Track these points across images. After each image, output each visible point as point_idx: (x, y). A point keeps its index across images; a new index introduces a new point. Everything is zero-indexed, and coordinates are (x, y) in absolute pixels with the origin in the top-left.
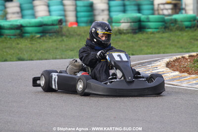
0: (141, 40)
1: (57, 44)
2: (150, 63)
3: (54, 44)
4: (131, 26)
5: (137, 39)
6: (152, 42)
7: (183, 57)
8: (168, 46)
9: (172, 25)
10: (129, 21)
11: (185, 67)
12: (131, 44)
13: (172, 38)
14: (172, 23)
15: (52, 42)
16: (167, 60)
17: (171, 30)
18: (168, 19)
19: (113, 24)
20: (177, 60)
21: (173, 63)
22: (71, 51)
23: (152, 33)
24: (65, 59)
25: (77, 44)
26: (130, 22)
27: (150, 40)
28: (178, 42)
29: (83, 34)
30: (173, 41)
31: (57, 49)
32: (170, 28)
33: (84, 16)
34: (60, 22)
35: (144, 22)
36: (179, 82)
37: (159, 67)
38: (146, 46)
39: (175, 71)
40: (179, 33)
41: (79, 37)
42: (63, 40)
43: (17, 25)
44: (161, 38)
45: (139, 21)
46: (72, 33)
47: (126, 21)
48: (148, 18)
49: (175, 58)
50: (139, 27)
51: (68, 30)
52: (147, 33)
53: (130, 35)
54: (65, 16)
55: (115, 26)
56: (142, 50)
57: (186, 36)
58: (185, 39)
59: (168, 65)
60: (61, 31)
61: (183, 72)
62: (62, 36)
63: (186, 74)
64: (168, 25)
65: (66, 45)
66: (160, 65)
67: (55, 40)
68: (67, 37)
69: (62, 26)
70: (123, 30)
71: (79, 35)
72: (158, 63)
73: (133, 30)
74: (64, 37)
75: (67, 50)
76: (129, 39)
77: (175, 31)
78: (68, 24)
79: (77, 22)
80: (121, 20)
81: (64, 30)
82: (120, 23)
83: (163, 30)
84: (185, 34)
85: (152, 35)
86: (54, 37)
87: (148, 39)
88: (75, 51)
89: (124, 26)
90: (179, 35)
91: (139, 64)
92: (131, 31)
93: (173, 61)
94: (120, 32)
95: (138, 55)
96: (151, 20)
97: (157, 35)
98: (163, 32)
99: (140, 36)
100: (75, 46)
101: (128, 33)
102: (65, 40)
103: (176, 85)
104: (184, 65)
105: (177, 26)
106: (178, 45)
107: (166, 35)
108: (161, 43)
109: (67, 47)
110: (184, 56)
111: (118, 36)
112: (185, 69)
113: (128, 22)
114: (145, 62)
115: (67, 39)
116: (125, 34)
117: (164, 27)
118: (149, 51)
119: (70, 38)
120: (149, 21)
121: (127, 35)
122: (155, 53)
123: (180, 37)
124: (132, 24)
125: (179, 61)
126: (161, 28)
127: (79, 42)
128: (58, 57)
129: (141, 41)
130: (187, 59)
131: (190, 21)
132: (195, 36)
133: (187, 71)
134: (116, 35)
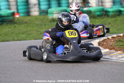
1: (12, 30)
3: (10, 30)
7: (108, 39)
11: (111, 46)
14: (88, 13)
15: (8, 28)
19: (49, 15)
20: (104, 40)
21: (102, 43)
22: (23, 34)
25: (26, 29)
29: (29, 22)
31: (13, 33)
34: (13, 14)
36: (110, 57)
39: (105, 48)
41: (27, 24)
42: (16, 27)
46: (21, 21)
47: (57, 12)
57: (98, 22)
59: (99, 44)
60: (14, 20)
62: (15, 23)
63: (113, 51)
65: (18, 30)
67: (10, 26)
68: (18, 24)
69: (14, 17)
70: (56, 19)
71: (26, 23)
74: (16, 25)
75: (20, 33)
80: (54, 12)
81: (16, 20)
82: (53, 14)
86: (9, 25)
88: (25, 34)
89: (56, 16)
90: (94, 22)
93: (102, 41)
94: (54, 20)
100: (25, 30)
102: (17, 26)
103: (108, 59)
104: (110, 44)
105: (91, 15)
109: (19, 31)
110: (108, 37)
116: (57, 21)
119: (20, 25)
125: (106, 41)
127: (27, 27)
128: (16, 39)
130: (111, 40)
131: (100, 12)
132: (104, 21)
133: (113, 49)
134: (51, 22)
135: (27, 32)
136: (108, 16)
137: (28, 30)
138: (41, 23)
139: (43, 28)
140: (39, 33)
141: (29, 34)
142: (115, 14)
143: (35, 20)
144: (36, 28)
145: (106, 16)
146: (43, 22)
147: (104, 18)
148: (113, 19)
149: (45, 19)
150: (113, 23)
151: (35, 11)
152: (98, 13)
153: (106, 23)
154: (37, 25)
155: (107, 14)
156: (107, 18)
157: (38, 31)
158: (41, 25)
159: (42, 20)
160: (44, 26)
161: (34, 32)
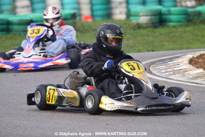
0: (161, 34)
2: (171, 59)
4: (151, 20)
5: (157, 34)
6: (174, 36)
8: (191, 41)
9: (196, 18)
10: (149, 14)
12: (151, 39)
13: (196, 32)
14: (196, 15)
16: (190, 56)
17: (195, 24)
18: (191, 11)
19: (132, 18)
20: (201, 56)
21: (197, 59)
23: (174, 27)
26: (150, 16)
27: (172, 35)
28: (203, 36)
30: (197, 36)
32: (194, 21)
33: (99, 9)
34: (74, 16)
35: (165, 14)
36: (203, 81)
37: (181, 64)
38: (168, 41)
39: (198, 68)
40: (203, 26)
43: (27, 20)
45: (160, 14)
46: (86, 28)
47: (145, 14)
48: (169, 11)
49: (199, 54)
50: (160, 20)
51: (82, 25)
52: (168, 27)
53: (149, 29)
54: (79, 9)
55: (134, 19)
56: (162, 46)
59: (191, 62)
60: (74, 26)
64: (191, 18)
66: (182, 62)
68: (81, 32)
69: (75, 20)
70: (143, 24)
72: (180, 60)
73: (153, 23)
76: (149, 33)
77: (199, 24)
78: (83, 18)
79: (92, 16)
80: (139, 13)
81: (78, 25)
82: (138, 16)
83: (186, 23)
85: (174, 29)
87: (170, 33)
89: (143, 20)
90: (204, 29)
91: (159, 61)
92: (150, 25)
93: (197, 57)
94: (139, 26)
95: (158, 51)
96: (173, 13)
97: (180, 29)
98: (186, 26)
99: (161, 30)
101: (148, 27)
103: (200, 84)
105: (201, 19)
106: (203, 40)
107: (189, 29)
108: (184, 38)
111: (137, 31)
113: (147, 16)
114: (167, 59)
115: (82, 34)
116: (144, 28)
117: (186, 20)
118: (171, 47)
119: (85, 33)
120: (170, 14)
121: (147, 30)
122: (178, 49)
124: (152, 17)
125: (203, 57)
126: (184, 22)
129: (162, 36)
134: (135, 29)
151: (121, 13)
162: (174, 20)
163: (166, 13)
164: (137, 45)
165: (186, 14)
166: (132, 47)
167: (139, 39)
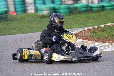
1: (5, 26)
7: (84, 30)
8: (73, 24)
9: (74, 10)
10: (48, 9)
11: (86, 36)
13: (75, 18)
14: (74, 9)
15: (2, 25)
16: (74, 32)
17: (74, 14)
18: (72, 7)
19: (39, 12)
20: (80, 32)
21: (78, 34)
22: (14, 29)
24: (11, 35)
25: (17, 25)
26: (49, 10)
28: (79, 21)
29: (21, 19)
30: (76, 20)
31: (5, 29)
32: (73, 12)
33: (19, 7)
34: (6, 12)
39: (79, 39)
40: (79, 15)
41: (18, 21)
42: (8, 23)
44: (69, 19)
45: (54, 9)
46: (13, 18)
47: (46, 10)
48: (59, 7)
49: (79, 31)
51: (11, 17)
54: (8, 8)
55: (40, 13)
57: (83, 17)
58: (83, 18)
60: (7, 18)
61: (85, 39)
62: (8, 20)
63: (86, 41)
64: (72, 10)
65: (11, 26)
67: (3, 23)
68: (11, 21)
69: (7, 14)
70: (45, 15)
71: (18, 19)
74: (9, 21)
75: (11, 29)
77: (76, 14)
78: (10, 13)
79: (16, 11)
80: (43, 9)
81: (9, 17)
82: (42, 11)
83: (69, 14)
84: (82, 15)
86: (3, 21)
88: (17, 30)
89: (45, 13)
90: (79, 17)
93: (78, 33)
94: (43, 16)
96: (61, 8)
97: (66, 17)
98: (69, 15)
104: (85, 35)
105: (77, 11)
106: (79, 23)
107: (71, 17)
108: (68, 22)
110: (84, 29)
111: (42, 19)
112: (86, 38)
115: (11, 22)
116: (46, 17)
117: (69, 12)
119: (13, 21)
123: (80, 18)
124: (50, 11)
125: (82, 32)
126: (68, 13)
127: (19, 24)
130: (86, 31)
131: (85, 8)
132: (88, 16)
133: (87, 39)
134: (41, 18)
135: (18, 27)
136: (92, 11)
137: (20, 25)
138: (31, 19)
139: (33, 24)
140: (29, 28)
141: (20, 30)
142: (99, 9)
143: (27, 17)
144: (27, 24)
145: (91, 11)
146: (33, 19)
147: (89, 13)
148: (97, 14)
149: (35, 15)
150: (97, 17)
151: (31, 9)
152: (83, 9)
153: (90, 18)
154: (28, 21)
155: (92, 10)
156: (92, 13)
157: (28, 27)
158: (32, 21)
159: (33, 17)
160: (34, 22)
161: (24, 28)
162: (62, 12)
163: (58, 8)
164: (43, 27)
165: (69, 8)
166: (40, 28)
167: (44, 24)
